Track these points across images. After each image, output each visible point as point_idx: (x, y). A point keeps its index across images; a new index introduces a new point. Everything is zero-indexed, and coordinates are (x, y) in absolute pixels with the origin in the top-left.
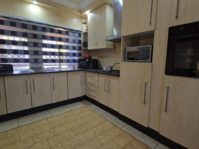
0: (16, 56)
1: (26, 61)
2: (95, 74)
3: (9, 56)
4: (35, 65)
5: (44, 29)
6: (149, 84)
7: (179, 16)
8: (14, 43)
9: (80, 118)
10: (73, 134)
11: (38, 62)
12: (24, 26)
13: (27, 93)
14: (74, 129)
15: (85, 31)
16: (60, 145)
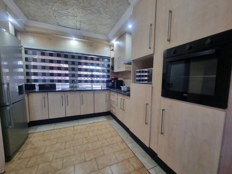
0: (60, 78)
1: (66, 81)
2: (115, 93)
3: (56, 78)
4: (72, 85)
5: (80, 58)
6: (150, 104)
7: (171, 39)
8: (59, 68)
9: (98, 130)
10: (86, 142)
11: (75, 82)
12: (66, 56)
13: (63, 105)
14: (89, 138)
15: (113, 57)
16: (72, 148)
